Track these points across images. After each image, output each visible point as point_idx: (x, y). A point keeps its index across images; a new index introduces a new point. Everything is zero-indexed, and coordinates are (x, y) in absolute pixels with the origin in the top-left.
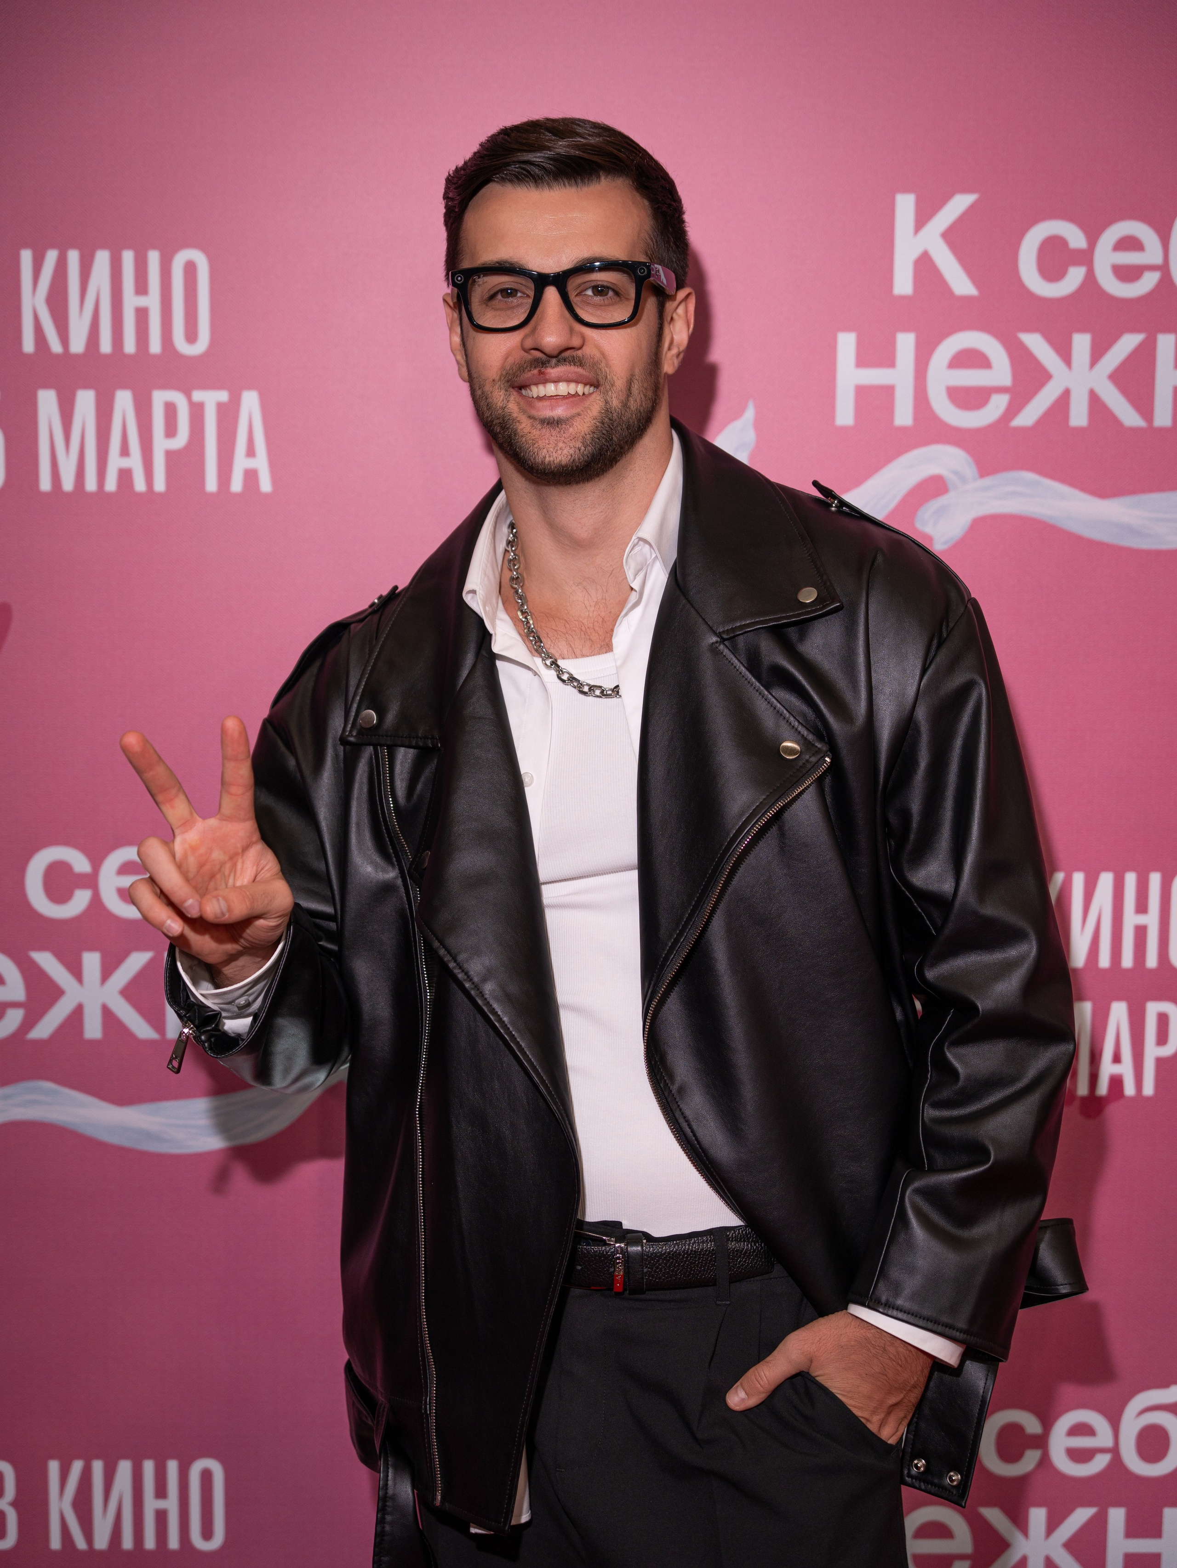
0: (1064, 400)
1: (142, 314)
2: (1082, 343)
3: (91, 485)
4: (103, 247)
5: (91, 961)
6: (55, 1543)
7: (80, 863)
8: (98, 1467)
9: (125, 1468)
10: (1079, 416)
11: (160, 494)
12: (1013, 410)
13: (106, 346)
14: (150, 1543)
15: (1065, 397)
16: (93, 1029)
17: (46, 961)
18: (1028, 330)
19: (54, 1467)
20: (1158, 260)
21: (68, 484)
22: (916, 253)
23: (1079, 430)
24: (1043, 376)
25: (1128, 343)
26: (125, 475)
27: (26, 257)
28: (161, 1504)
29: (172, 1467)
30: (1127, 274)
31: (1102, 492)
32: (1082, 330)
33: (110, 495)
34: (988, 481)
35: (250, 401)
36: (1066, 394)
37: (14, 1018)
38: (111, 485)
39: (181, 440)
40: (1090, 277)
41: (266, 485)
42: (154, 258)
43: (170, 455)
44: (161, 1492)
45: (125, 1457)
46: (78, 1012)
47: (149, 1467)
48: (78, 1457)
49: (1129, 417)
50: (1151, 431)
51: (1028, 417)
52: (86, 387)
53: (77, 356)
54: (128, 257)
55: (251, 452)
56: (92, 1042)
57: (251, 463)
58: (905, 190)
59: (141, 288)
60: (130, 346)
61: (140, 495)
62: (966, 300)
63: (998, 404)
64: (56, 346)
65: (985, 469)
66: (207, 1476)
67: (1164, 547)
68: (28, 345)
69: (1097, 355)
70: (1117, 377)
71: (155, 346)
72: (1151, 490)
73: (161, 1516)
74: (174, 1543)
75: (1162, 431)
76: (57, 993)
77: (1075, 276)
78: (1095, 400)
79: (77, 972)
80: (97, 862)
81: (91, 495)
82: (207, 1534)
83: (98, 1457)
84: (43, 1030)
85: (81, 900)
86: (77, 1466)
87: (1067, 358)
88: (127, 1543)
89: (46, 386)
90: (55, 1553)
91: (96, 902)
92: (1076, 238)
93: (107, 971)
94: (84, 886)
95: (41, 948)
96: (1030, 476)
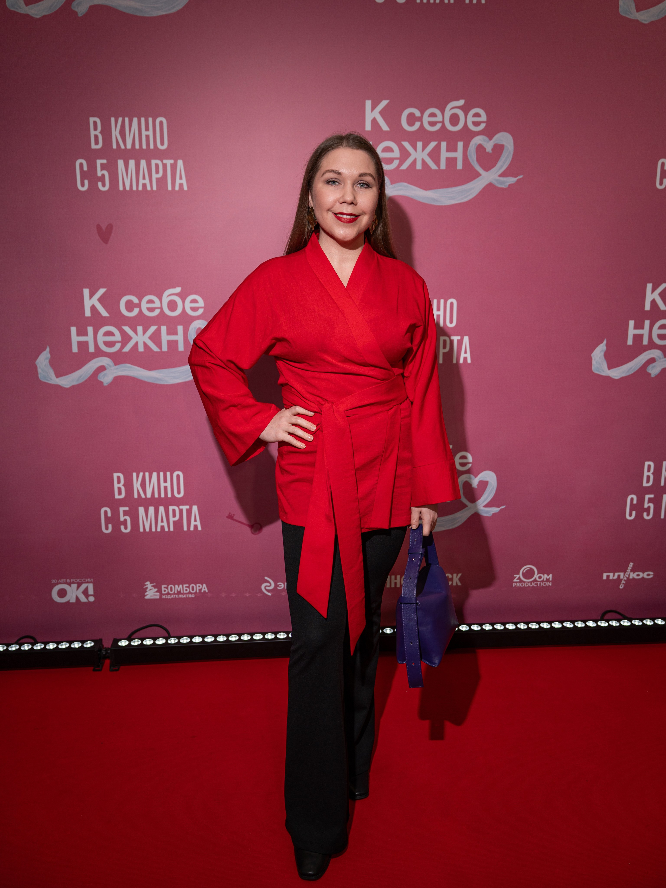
1: (148, 137)
2: (419, 144)
3: (134, 188)
4: (135, 117)
5: (140, 329)
6: (136, 496)
7: (136, 300)
8: (147, 474)
9: (155, 474)
10: (419, 166)
11: (154, 191)
12: (400, 164)
13: (137, 147)
14: (163, 496)
15: (415, 161)
16: (141, 349)
17: (127, 329)
19: (134, 474)
20: (441, 120)
21: (128, 188)
22: (372, 118)
23: (419, 170)
24: (409, 155)
25: (433, 144)
26: (144, 185)
27: (113, 120)
28: (165, 484)
29: (168, 474)
30: (432, 124)
31: (426, 189)
33: (140, 191)
34: (394, 185)
35: (180, 163)
36: (415, 160)
37: (118, 346)
38: (140, 188)
39: (160, 175)
40: (422, 125)
41: (185, 188)
42: (150, 120)
43: (157, 179)
44: (165, 481)
45: (155, 471)
46: (137, 344)
47: (161, 474)
48: (141, 472)
49: (433, 166)
50: (439, 171)
51: (404, 166)
52: (132, 159)
53: (129, 150)
54: (143, 120)
56: (141, 352)
57: (181, 182)
58: (369, 99)
59: (147, 129)
60: (144, 147)
62: (386, 132)
64: (123, 147)
66: (178, 476)
67: (443, 204)
68: (114, 146)
69: (424, 148)
70: (430, 155)
71: (152, 147)
72: (440, 188)
73: (166, 488)
74: (169, 495)
75: (443, 170)
76: (130, 338)
77: (417, 125)
78: (423, 162)
79: (136, 332)
80: (140, 300)
81: (134, 191)
82: (179, 492)
83: (147, 472)
84: (127, 349)
85: (136, 311)
86: (141, 474)
87: (415, 149)
88: (156, 496)
89: (120, 159)
90: (136, 499)
91: (141, 312)
92: (418, 113)
93: (144, 332)
94: (137, 307)
95: (125, 325)
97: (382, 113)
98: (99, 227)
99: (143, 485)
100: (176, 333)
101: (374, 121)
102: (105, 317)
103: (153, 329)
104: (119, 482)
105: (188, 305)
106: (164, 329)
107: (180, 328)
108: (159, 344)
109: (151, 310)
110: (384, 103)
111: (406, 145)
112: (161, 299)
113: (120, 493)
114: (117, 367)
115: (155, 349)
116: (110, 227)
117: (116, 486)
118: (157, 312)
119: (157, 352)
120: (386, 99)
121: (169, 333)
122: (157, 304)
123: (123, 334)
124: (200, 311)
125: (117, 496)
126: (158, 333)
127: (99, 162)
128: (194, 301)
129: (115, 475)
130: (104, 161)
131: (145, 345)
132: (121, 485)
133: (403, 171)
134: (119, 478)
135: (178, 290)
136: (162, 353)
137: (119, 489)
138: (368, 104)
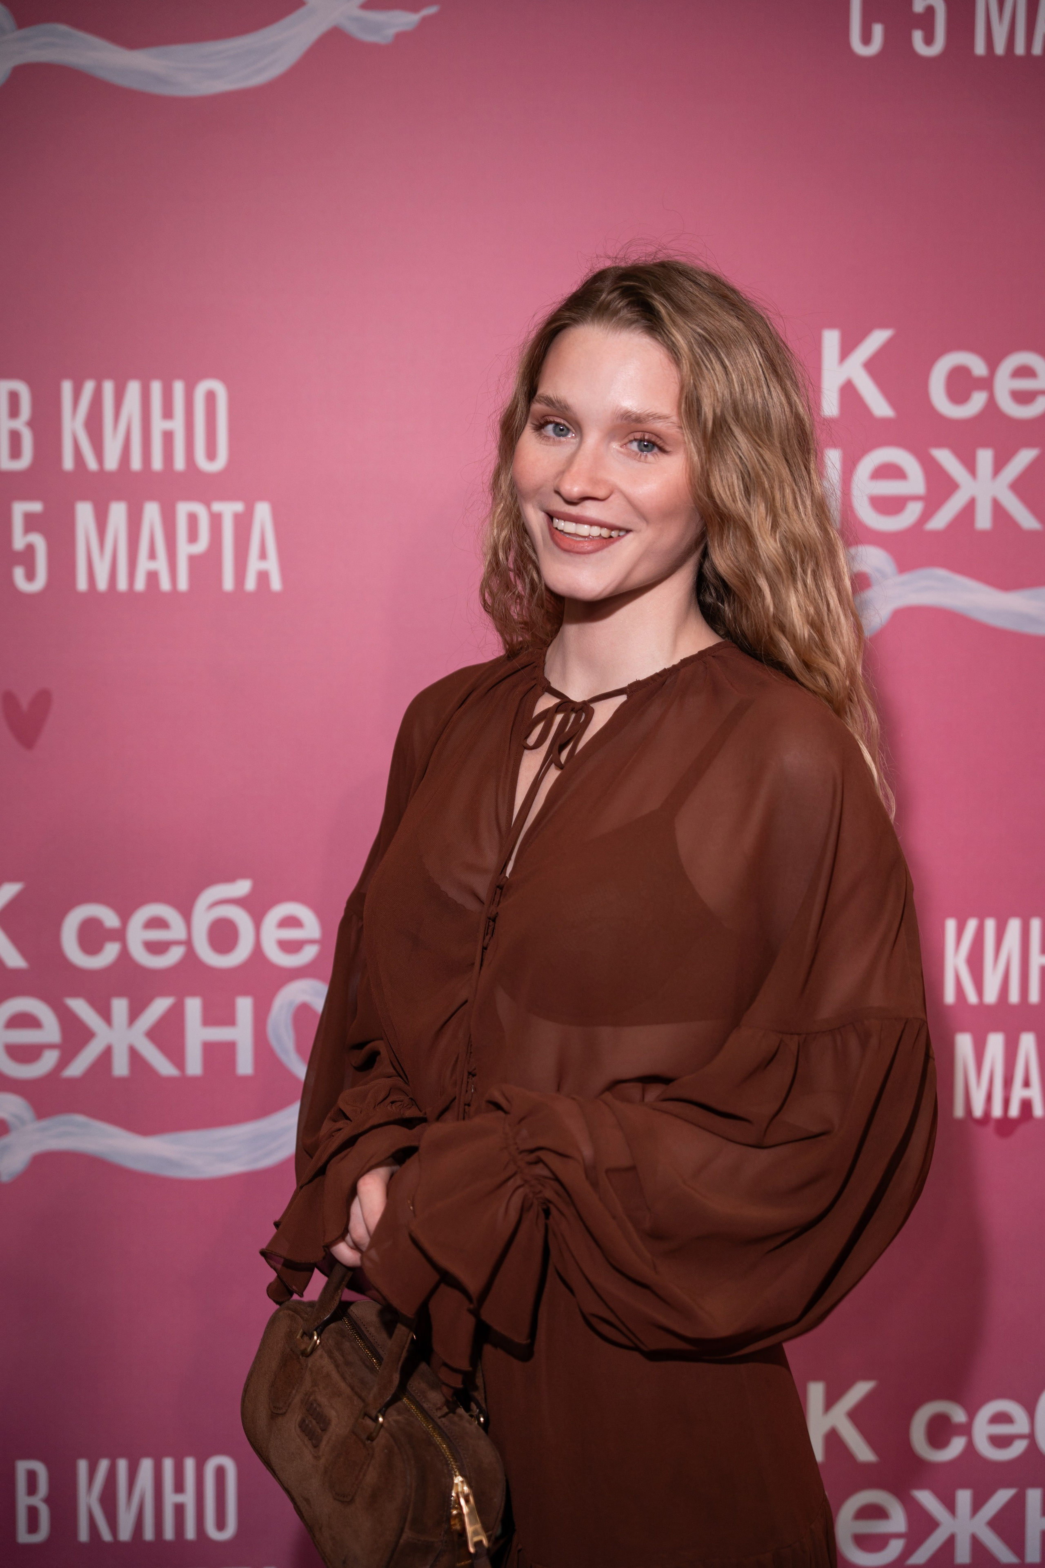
0: (969, 509)
1: (168, 437)
2: (985, 457)
3: (122, 585)
4: (135, 377)
6: (84, 1535)
7: (110, 919)
8: (122, 1465)
10: (983, 520)
12: (927, 515)
13: (136, 464)
14: (169, 1534)
17: (80, 1007)
18: (940, 445)
19: (83, 1466)
21: (102, 584)
22: (840, 380)
23: (984, 534)
26: (152, 577)
27: (67, 387)
28: (179, 1498)
29: (190, 1464)
32: (985, 445)
33: (139, 595)
34: (906, 577)
35: (263, 512)
37: (49, 1059)
38: (140, 585)
39: (202, 545)
41: (276, 584)
42: (179, 387)
43: (193, 560)
47: (168, 1464)
51: (940, 521)
52: (118, 498)
53: (111, 474)
54: (156, 387)
55: (263, 556)
58: (832, 326)
59: (168, 413)
60: (157, 464)
61: (165, 594)
62: (885, 421)
63: (914, 511)
64: (92, 464)
65: (904, 565)
66: (220, 1472)
68: (68, 464)
69: (999, 466)
71: (180, 464)
73: (179, 1510)
77: (978, 401)
78: (997, 507)
79: (106, 1015)
80: (125, 917)
82: (221, 1525)
84: (77, 1068)
85: (110, 952)
90: (83, 1545)
92: (978, 367)
95: (75, 995)
96: (942, 572)
97: (872, 366)
98: (10, 699)
99: (108, 1500)
100: (229, 1020)
101: (848, 391)
102: (16, 972)
103: (160, 1006)
104: (32, 1489)
105: (271, 933)
106: (193, 1006)
107: (244, 1006)
108: (177, 1055)
109: (156, 948)
110: (878, 338)
111: (945, 457)
112: (187, 915)
113: (33, 1527)
114: (44, 1123)
115: (164, 1067)
116: (43, 699)
117: (23, 1501)
118: (175, 955)
119: (170, 1080)
120: (883, 326)
121: (209, 1019)
122: (177, 930)
123: (69, 1021)
124: (309, 953)
125: (23, 1537)
126: (175, 1018)
127: (20, 509)
128: (291, 922)
129: (22, 1467)
130: (36, 507)
131: (134, 1055)
132: (37, 1501)
133: (935, 534)
134: (32, 1476)
135: (242, 887)
136: (184, 1080)
137: (33, 1512)
138: (831, 339)
